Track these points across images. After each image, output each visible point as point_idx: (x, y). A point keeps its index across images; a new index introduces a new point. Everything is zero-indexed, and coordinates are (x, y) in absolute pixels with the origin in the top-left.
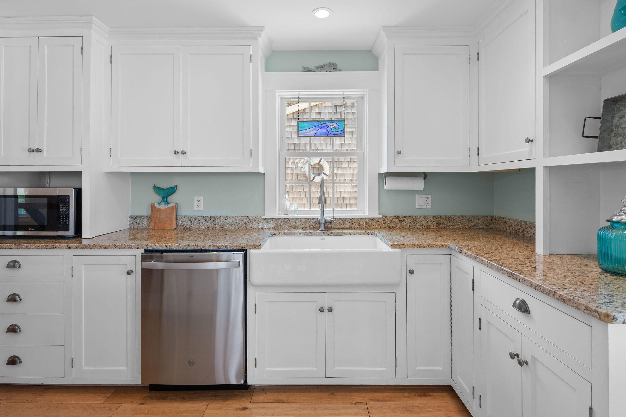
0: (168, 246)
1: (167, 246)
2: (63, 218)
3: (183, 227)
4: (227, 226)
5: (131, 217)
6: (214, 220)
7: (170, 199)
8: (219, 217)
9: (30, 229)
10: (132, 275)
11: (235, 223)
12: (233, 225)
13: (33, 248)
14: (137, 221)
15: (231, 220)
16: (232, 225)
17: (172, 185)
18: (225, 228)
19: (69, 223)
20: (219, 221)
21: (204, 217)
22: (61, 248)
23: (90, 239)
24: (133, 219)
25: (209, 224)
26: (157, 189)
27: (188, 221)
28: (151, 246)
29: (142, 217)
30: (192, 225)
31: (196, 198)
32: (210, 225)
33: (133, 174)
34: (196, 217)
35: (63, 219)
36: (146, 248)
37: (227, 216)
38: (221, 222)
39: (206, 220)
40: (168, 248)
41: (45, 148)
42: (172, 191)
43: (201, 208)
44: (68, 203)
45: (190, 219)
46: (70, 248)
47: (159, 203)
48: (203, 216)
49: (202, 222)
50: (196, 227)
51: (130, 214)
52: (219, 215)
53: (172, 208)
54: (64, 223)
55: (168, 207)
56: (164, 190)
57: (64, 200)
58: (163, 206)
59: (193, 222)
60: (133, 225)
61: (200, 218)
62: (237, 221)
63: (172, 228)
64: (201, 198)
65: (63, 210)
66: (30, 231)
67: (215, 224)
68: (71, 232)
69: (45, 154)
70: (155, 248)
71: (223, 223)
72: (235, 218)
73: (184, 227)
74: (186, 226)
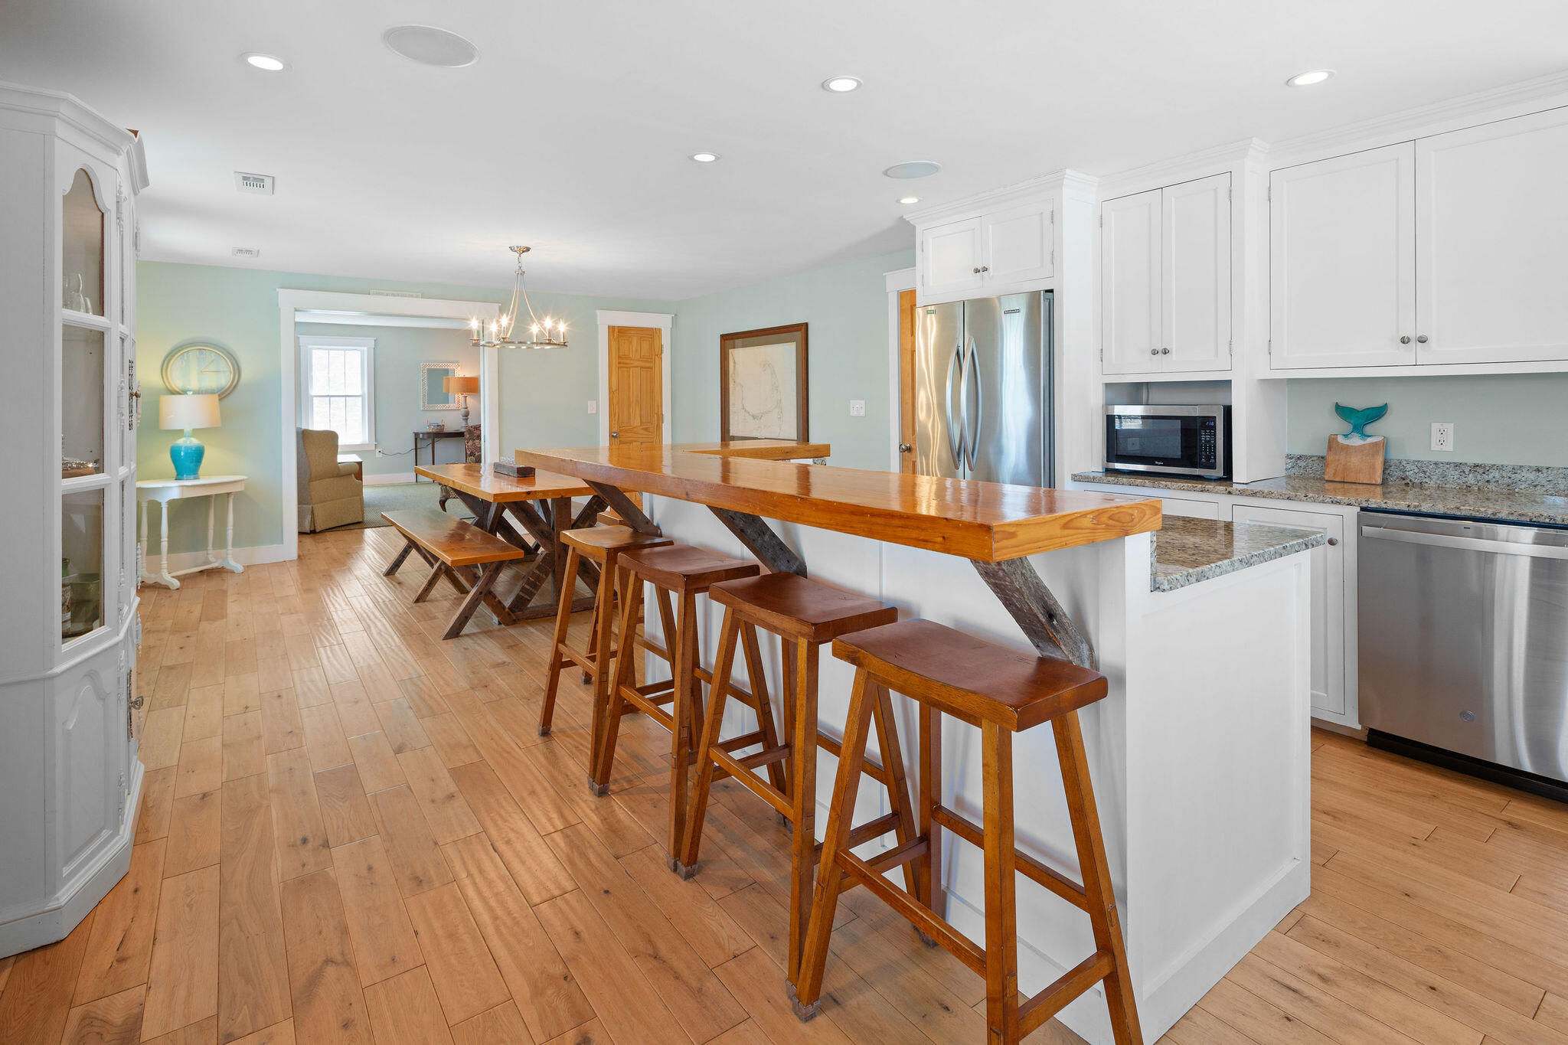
0: (1412, 506)
1: (1409, 506)
2: (1206, 448)
3: (1403, 482)
4: (1522, 487)
5: (1289, 457)
6: (1484, 473)
7: (1369, 429)
8: (1500, 468)
9: (1157, 463)
10: (1338, 548)
11: (1544, 482)
12: (1539, 487)
13: (1174, 489)
14: (1302, 463)
15: (1532, 476)
16: (1535, 486)
17: (1377, 403)
18: (1517, 490)
19: (1215, 457)
20: (1497, 475)
21: (1457, 465)
22: (1217, 493)
23: (1246, 484)
24: (1293, 460)
25: (1471, 479)
26: (1342, 411)
27: (1417, 471)
28: (1376, 503)
29: (1313, 459)
30: (1427, 480)
31: (1435, 427)
32: (1472, 482)
33: (1291, 381)
34: (1436, 464)
35: (1206, 451)
36: (1364, 505)
37: (1521, 467)
38: (1503, 477)
39: (1464, 472)
40: (1412, 509)
41: (1173, 347)
42: (1377, 413)
43: (1449, 446)
44: (1214, 428)
45: (1420, 466)
46: (1230, 493)
47: (1346, 436)
48: (1455, 463)
49: (1454, 474)
50: (1436, 483)
51: (1287, 452)
52: (1499, 463)
53: (1376, 444)
54: (1208, 458)
55: (1365, 443)
56: (1358, 411)
57: (1207, 423)
58: (1356, 441)
59: (1428, 474)
60: (1293, 470)
61: (1448, 466)
62: (1550, 479)
63: (1374, 482)
64: (1450, 428)
65: (1204, 437)
66: (1157, 465)
67: (1488, 481)
68: (1219, 472)
69: (1173, 356)
70: (1384, 506)
71: (1510, 481)
72: (1545, 471)
73: (1408, 481)
74: (1411, 480)
